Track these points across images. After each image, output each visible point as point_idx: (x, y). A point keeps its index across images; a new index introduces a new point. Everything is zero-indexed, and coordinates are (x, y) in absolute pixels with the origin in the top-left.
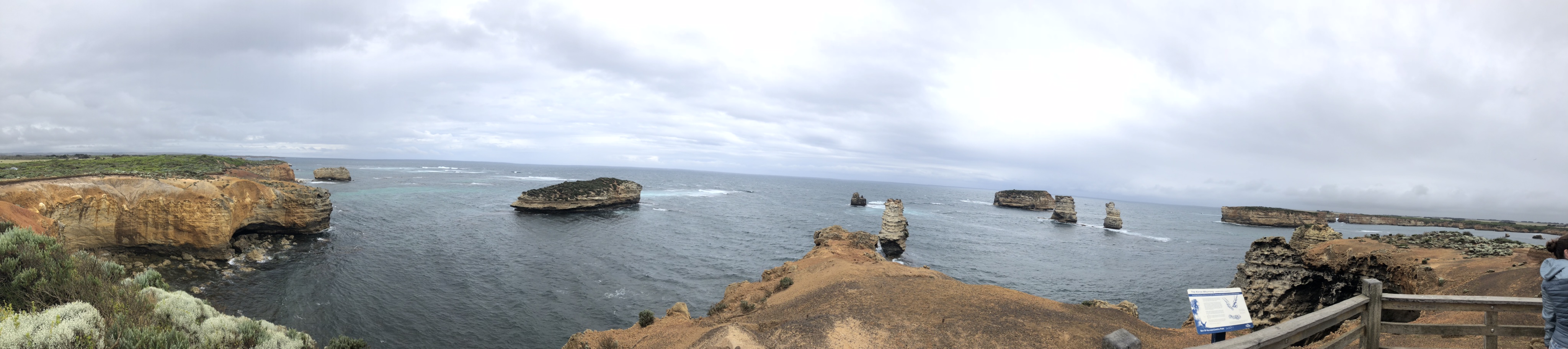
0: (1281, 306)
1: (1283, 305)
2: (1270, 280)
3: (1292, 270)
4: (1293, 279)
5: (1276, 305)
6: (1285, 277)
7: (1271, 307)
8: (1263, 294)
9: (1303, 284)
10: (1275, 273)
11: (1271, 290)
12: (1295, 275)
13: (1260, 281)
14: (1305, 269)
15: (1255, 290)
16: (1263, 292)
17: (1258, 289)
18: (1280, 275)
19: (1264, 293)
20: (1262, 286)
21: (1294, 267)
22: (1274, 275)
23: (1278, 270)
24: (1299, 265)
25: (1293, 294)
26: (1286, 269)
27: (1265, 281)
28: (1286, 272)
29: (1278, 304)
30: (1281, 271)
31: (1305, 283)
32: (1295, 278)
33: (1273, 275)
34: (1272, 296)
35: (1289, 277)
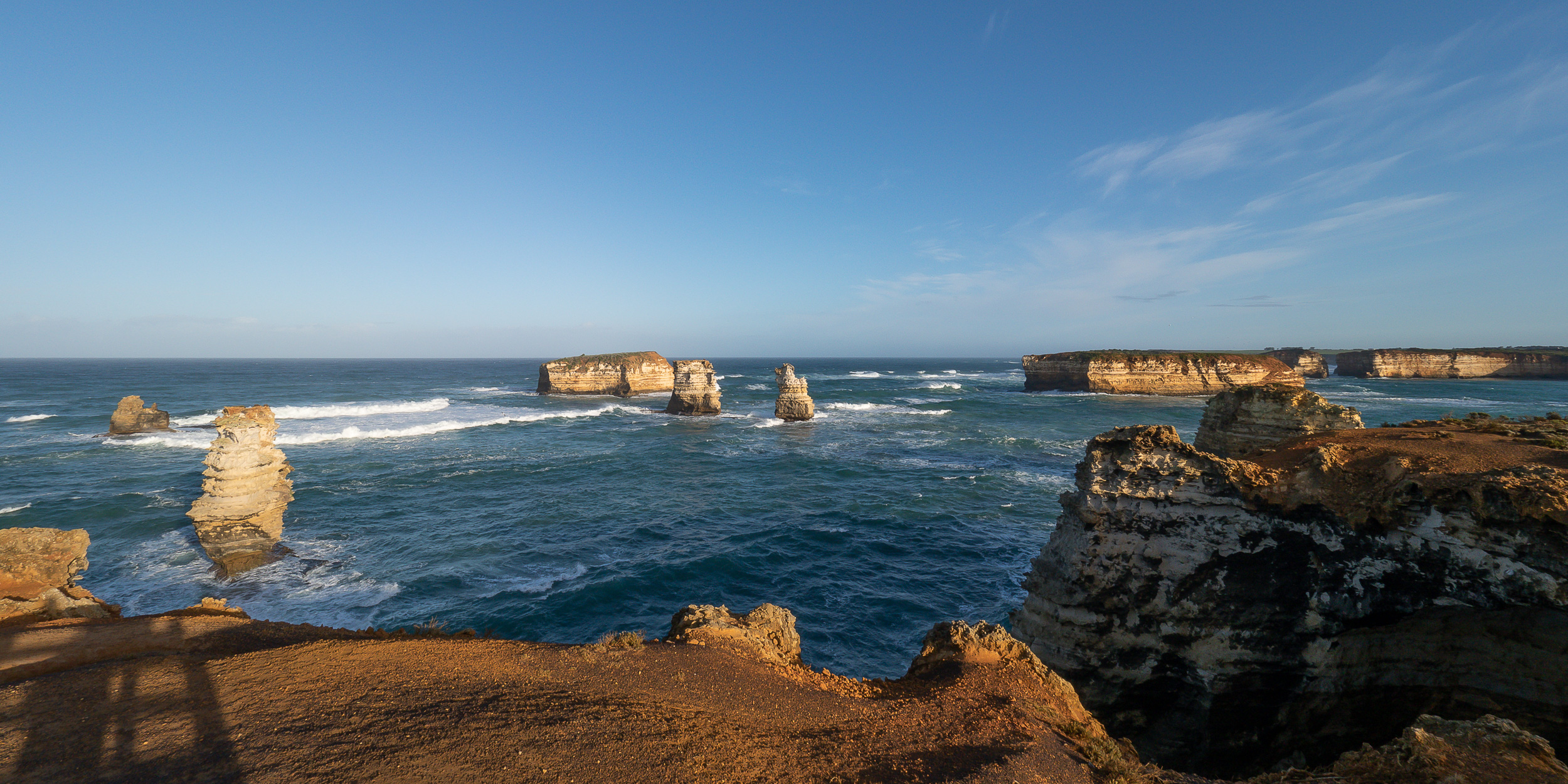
0: (1191, 606)
1: (1195, 602)
2: (1146, 535)
3: (1209, 513)
4: (1215, 537)
5: (1173, 602)
6: (1188, 530)
7: (1160, 602)
8: (1134, 571)
9: (1247, 551)
10: (1160, 518)
11: (1155, 563)
12: (1218, 527)
13: (1122, 537)
14: (1247, 511)
15: (1110, 558)
16: (1131, 564)
17: (1117, 557)
18: (1173, 523)
19: (1135, 566)
20: (1130, 550)
21: (1211, 504)
22: (1159, 524)
23: (1166, 510)
24: (1226, 500)
25: (1220, 578)
26: (1190, 510)
27: (1136, 538)
28: (1192, 518)
29: (1180, 599)
30: (1177, 513)
31: (1252, 548)
32: (1218, 533)
33: (1154, 523)
34: (1161, 578)
35: (1201, 529)
